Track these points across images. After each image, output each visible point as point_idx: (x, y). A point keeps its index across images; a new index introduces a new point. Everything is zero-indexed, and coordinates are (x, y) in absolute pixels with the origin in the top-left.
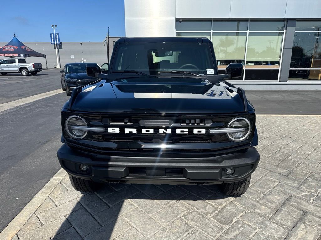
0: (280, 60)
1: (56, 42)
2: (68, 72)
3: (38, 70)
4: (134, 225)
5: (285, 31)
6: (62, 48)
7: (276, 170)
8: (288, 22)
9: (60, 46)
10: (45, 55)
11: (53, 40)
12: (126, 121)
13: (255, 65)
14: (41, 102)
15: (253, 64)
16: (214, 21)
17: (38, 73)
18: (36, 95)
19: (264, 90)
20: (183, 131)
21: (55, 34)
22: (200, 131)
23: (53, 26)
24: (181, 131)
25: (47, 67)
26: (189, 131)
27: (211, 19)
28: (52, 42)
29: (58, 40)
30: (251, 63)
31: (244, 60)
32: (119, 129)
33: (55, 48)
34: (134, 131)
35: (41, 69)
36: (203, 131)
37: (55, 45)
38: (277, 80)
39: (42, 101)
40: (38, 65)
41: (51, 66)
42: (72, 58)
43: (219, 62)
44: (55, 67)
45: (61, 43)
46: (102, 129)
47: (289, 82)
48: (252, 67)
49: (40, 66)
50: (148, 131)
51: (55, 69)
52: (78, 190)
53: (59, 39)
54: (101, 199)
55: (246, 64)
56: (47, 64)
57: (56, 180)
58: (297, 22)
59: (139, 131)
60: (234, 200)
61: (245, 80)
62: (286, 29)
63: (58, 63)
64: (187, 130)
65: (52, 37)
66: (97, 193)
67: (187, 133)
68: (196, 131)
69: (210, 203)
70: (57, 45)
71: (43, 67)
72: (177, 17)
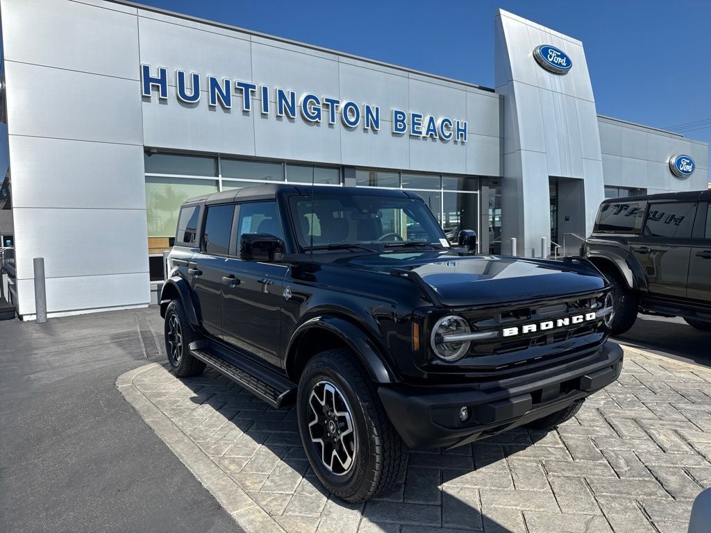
8: (345, 171)
22: (592, 316)
24: (577, 319)
32: (517, 328)
46: (494, 333)
50: (548, 325)
59: (538, 326)
64: (582, 316)
67: (582, 320)
68: (588, 317)
72: (147, 145)
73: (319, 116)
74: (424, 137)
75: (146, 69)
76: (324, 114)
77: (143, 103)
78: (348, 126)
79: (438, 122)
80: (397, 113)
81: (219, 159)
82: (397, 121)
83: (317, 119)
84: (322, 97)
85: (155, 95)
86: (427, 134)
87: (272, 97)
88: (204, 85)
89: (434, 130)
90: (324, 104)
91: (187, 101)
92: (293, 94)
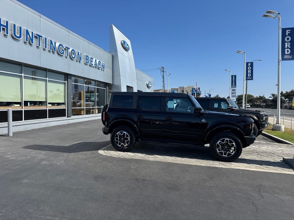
0: (66, 102)
5: (66, 81)
43: (29, 103)
47: (72, 117)
58: (72, 77)
73: (63, 53)
74: (93, 67)
76: (65, 52)
78: (72, 58)
79: (97, 61)
80: (86, 56)
81: (23, 66)
82: (86, 59)
83: (63, 54)
84: (64, 46)
85: (3, 33)
87: (48, 43)
89: (96, 64)
90: (65, 48)
91: (17, 38)
92: (55, 43)
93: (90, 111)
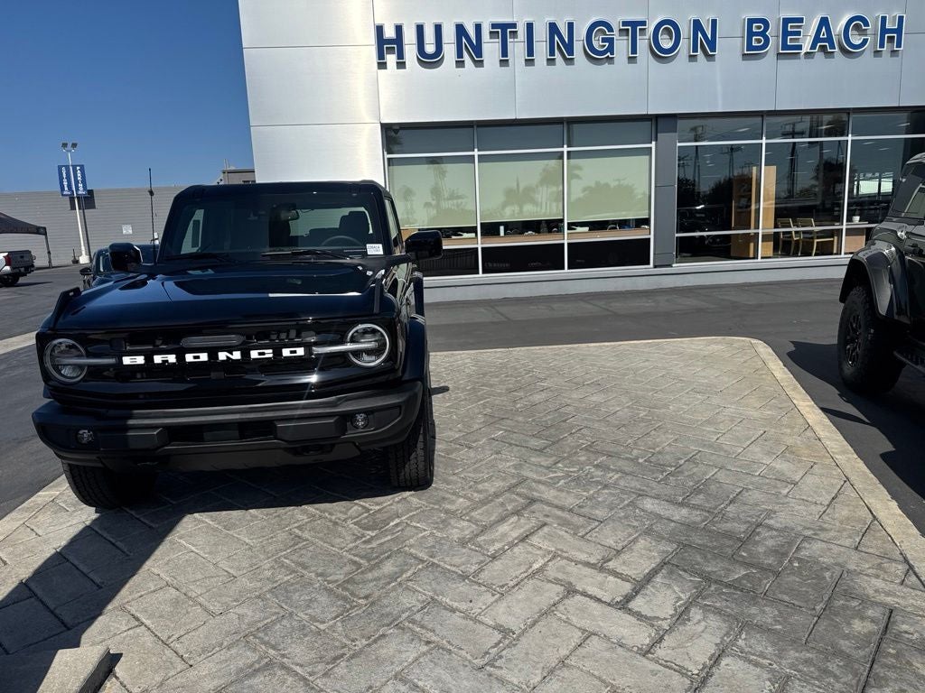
0: (650, 215)
1: (77, 189)
2: (102, 270)
3: (22, 270)
4: (193, 548)
5: (654, 143)
6: (94, 207)
7: (525, 441)
8: (659, 123)
9: (88, 201)
10: (45, 228)
11: (65, 184)
12: (158, 342)
13: (590, 230)
14: (26, 352)
15: (586, 229)
16: (478, 126)
17: (22, 280)
18: (14, 339)
19: (619, 290)
20: (264, 354)
21: (71, 168)
22: (295, 352)
23: (65, 145)
24: (260, 354)
25: (50, 262)
26: (273, 353)
27: (472, 121)
28: (63, 189)
29: (81, 185)
30: (581, 226)
31: (562, 221)
32: (143, 357)
33: (73, 208)
34: (172, 359)
35: (29, 268)
36: (300, 351)
37: (72, 199)
38: (648, 263)
39: (30, 351)
40: (22, 257)
41: (61, 259)
42: (124, 232)
43: (502, 228)
44: (76, 262)
45: (91, 192)
46: (112, 361)
47: (677, 267)
48: (584, 236)
49: (26, 259)
50: (198, 357)
51: (76, 266)
52: (90, 505)
53: (84, 182)
54: (138, 519)
55: (569, 229)
56: (49, 253)
57: (45, 496)
58: (680, 123)
59: (181, 358)
60: (411, 495)
61: (569, 268)
62: (656, 140)
63: (83, 248)
64: (271, 351)
65: (64, 176)
66: (131, 509)
67: (271, 355)
68: (286, 352)
69: (362, 503)
70: (78, 198)
71: (37, 263)
72: (386, 121)
73: (611, 49)
74: (807, 53)
75: (380, 30)
76: (622, 45)
77: (379, 71)
78: (661, 55)
80: (751, 21)
81: (475, 128)
82: (751, 34)
83: (609, 54)
84: (617, 20)
85: (391, 59)
86: (813, 47)
87: (539, 35)
88: (449, 35)
89: (829, 39)
90: (620, 30)
91: (430, 60)
92: (571, 25)
93: (813, 242)
